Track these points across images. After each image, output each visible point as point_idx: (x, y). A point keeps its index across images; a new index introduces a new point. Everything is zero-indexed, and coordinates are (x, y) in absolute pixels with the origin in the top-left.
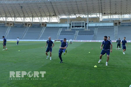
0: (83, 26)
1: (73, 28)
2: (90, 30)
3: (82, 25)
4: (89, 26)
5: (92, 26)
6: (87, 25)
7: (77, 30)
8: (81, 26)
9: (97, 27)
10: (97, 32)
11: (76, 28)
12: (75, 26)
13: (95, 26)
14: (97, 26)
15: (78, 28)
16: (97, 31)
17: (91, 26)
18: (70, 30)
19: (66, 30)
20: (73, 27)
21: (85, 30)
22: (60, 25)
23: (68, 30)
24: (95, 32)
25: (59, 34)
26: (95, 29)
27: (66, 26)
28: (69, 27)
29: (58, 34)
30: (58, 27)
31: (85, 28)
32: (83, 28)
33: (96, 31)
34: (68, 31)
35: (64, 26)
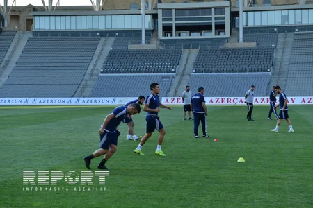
0: (220, 28)
1: (169, 37)
2: (253, 45)
3: (213, 22)
4: (251, 24)
5: (264, 24)
6: (241, 22)
7: (189, 44)
8: (208, 27)
9: (290, 29)
10: (287, 57)
11: (185, 35)
12: (180, 28)
13: (278, 23)
14: (291, 22)
15: (196, 35)
16: (289, 50)
17: (257, 24)
18: (154, 46)
19: (131, 47)
20: (167, 29)
21: (228, 45)
22: (102, 23)
23: (143, 46)
24: (278, 55)
25: (100, 67)
26: (281, 40)
27: (135, 27)
28: (151, 33)
29: (91, 67)
30: (93, 33)
31: (228, 35)
32: (222, 36)
33: (283, 51)
34: (144, 53)
35: (121, 27)
